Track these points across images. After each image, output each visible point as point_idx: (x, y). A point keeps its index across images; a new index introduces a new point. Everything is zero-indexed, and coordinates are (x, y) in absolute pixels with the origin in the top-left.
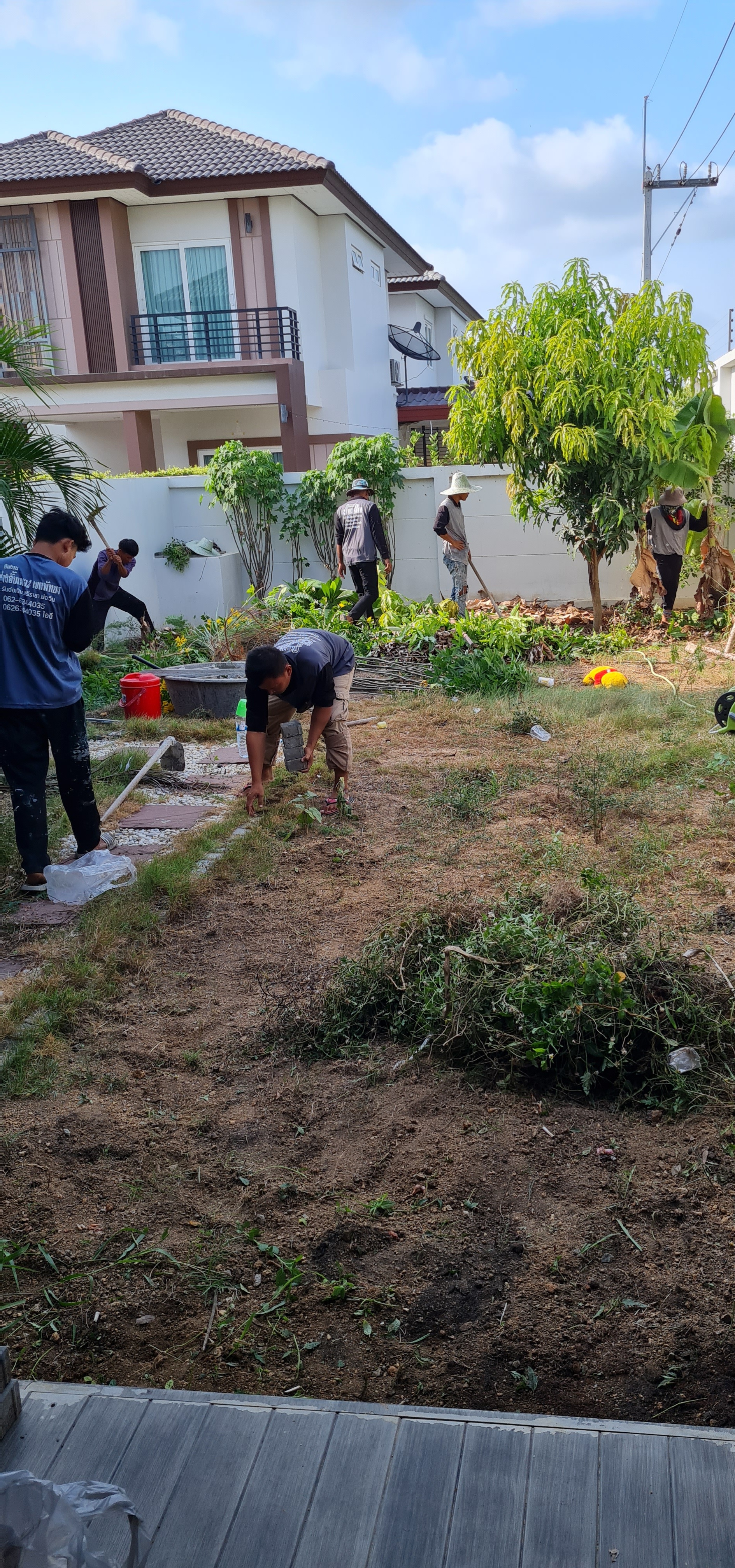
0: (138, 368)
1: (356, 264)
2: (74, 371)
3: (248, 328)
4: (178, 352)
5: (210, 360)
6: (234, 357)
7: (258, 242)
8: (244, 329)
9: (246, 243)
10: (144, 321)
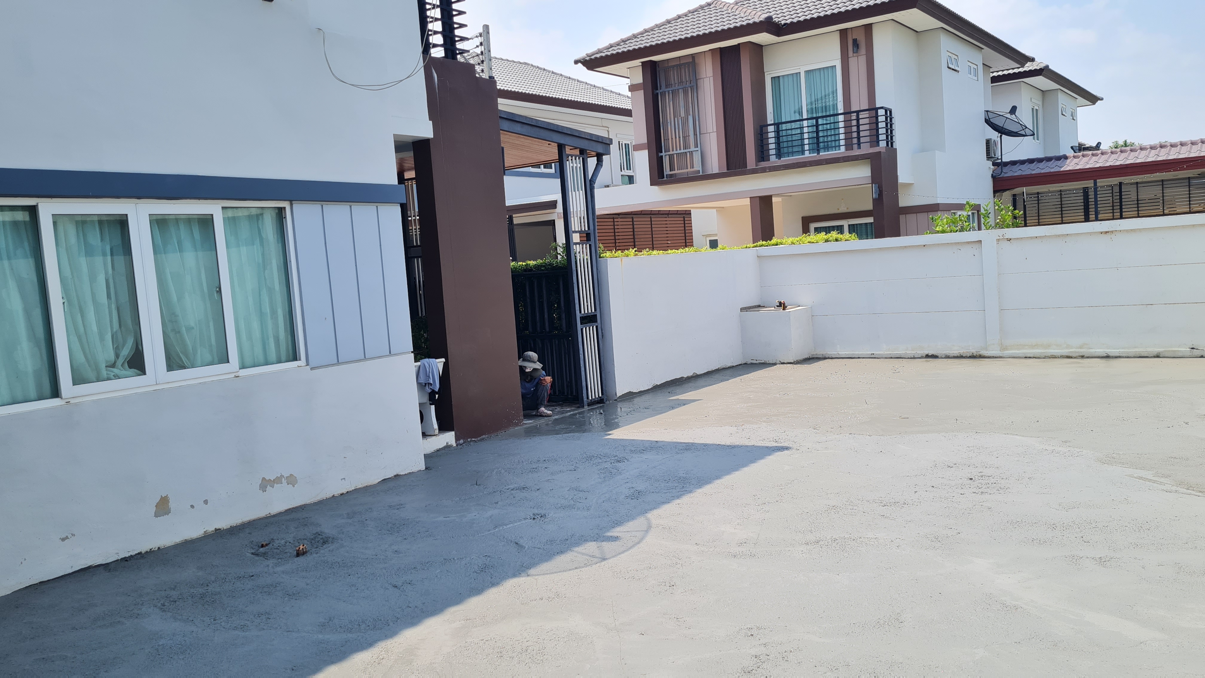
0: (763, 164)
1: (950, 66)
2: (716, 170)
3: (852, 126)
4: (795, 149)
5: (818, 153)
6: (839, 149)
7: (863, 60)
8: (847, 127)
9: (853, 62)
10: (771, 129)
